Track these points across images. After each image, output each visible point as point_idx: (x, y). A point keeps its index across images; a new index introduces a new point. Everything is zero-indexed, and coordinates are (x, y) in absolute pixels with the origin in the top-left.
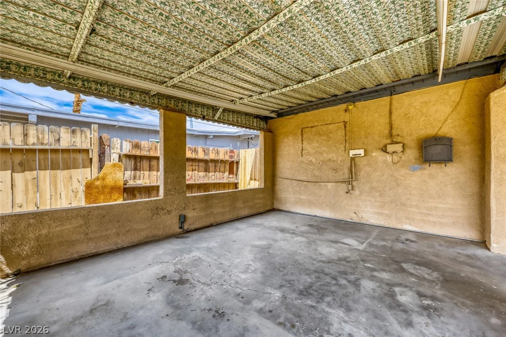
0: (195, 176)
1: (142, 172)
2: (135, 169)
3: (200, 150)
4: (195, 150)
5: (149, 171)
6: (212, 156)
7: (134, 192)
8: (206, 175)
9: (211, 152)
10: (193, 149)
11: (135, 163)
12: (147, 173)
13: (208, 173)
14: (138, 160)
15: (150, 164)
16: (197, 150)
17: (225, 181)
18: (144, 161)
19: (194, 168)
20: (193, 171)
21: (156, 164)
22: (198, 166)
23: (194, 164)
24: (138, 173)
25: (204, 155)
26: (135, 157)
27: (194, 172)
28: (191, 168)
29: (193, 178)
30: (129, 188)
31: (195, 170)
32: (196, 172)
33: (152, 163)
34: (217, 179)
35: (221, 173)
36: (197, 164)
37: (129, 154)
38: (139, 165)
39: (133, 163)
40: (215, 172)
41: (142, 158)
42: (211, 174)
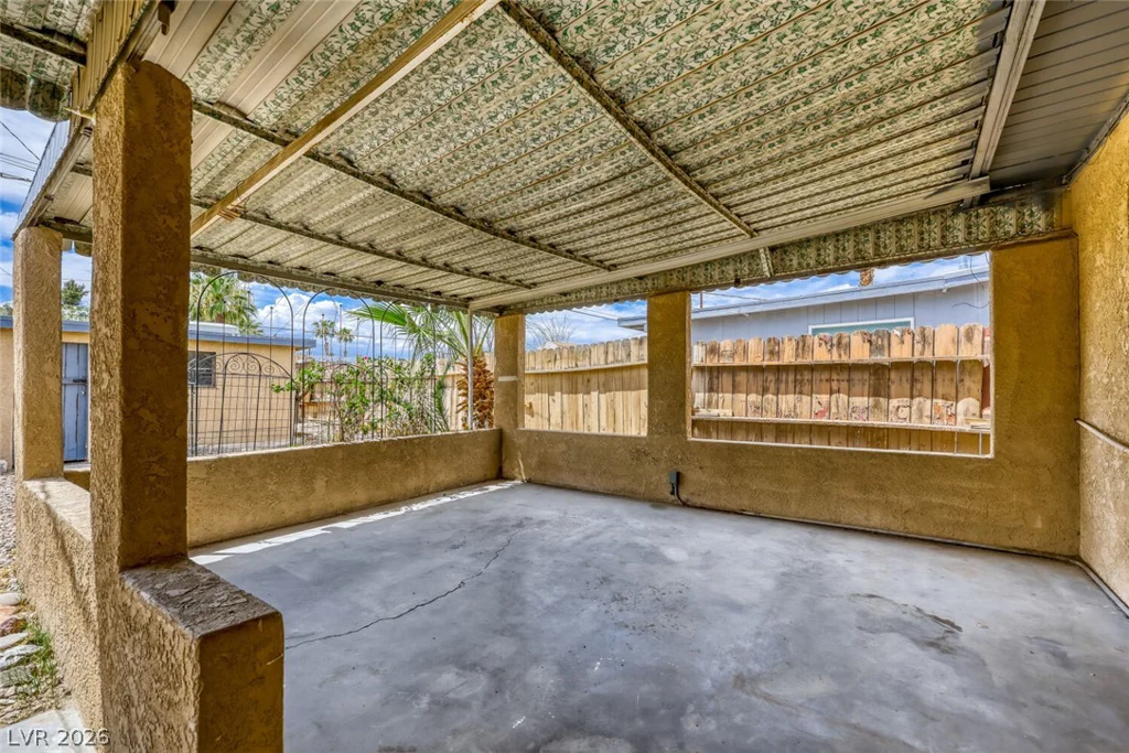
0: (838, 407)
1: (721, 395)
2: (711, 390)
3: (856, 340)
4: (839, 343)
5: (733, 393)
6: (900, 352)
7: (708, 428)
8: (876, 406)
9: (894, 341)
10: (835, 341)
11: (711, 379)
12: (728, 396)
13: (882, 400)
14: (715, 374)
15: (734, 381)
16: (845, 341)
17: (961, 426)
18: (725, 375)
19: (835, 385)
20: (831, 393)
21: (745, 380)
22: (848, 381)
23: (835, 377)
24: (715, 396)
25: (871, 352)
26: (711, 369)
27: (834, 396)
28: (826, 386)
29: (834, 410)
30: (702, 421)
31: (839, 391)
32: (843, 397)
33: (738, 379)
34: (921, 417)
35: (940, 402)
36: (845, 376)
37: (702, 364)
38: (716, 382)
39: (707, 379)
40: (912, 397)
41: (720, 370)
42: (894, 402)
